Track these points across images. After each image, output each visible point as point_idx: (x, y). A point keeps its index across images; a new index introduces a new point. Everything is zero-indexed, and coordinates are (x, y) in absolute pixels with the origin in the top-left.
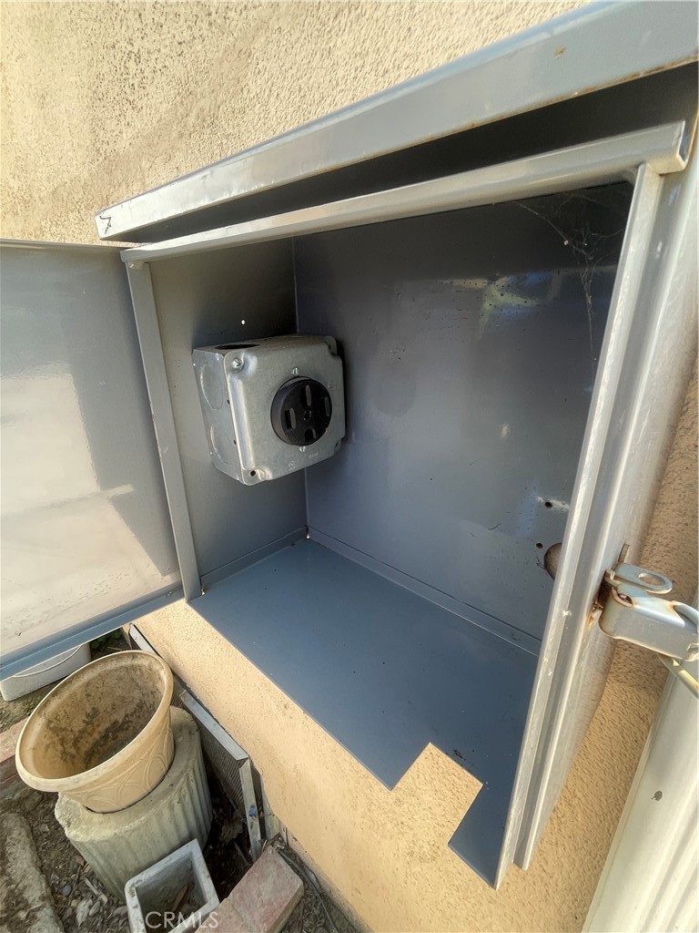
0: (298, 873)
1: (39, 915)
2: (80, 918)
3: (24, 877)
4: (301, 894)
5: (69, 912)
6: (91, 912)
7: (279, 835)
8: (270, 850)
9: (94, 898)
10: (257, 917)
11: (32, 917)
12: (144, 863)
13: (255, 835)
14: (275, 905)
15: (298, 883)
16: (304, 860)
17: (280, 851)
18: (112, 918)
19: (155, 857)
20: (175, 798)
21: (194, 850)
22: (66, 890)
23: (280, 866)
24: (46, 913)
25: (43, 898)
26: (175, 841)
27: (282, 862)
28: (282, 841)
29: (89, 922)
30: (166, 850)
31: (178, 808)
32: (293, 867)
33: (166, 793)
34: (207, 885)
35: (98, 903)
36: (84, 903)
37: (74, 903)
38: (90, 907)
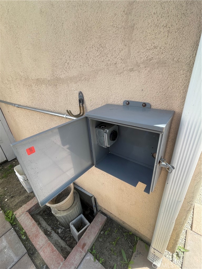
0: (105, 216)
1: (52, 232)
2: (60, 232)
3: (46, 227)
4: (107, 219)
5: (57, 232)
6: (62, 231)
7: (100, 210)
8: (99, 213)
9: (61, 228)
10: (99, 224)
11: (51, 233)
12: (72, 219)
13: (95, 211)
14: (102, 222)
15: (106, 217)
16: (106, 213)
17: (101, 213)
18: (66, 231)
19: (74, 218)
20: (77, 206)
21: (82, 216)
22: (55, 228)
23: (101, 215)
24: (53, 232)
25: (51, 230)
26: (78, 215)
27: (102, 215)
28: (101, 211)
29: (62, 233)
30: (76, 216)
31: (77, 208)
32: (104, 215)
33: (75, 206)
34: (86, 221)
35: (62, 229)
36: (59, 230)
37: (57, 230)
38: (61, 230)
